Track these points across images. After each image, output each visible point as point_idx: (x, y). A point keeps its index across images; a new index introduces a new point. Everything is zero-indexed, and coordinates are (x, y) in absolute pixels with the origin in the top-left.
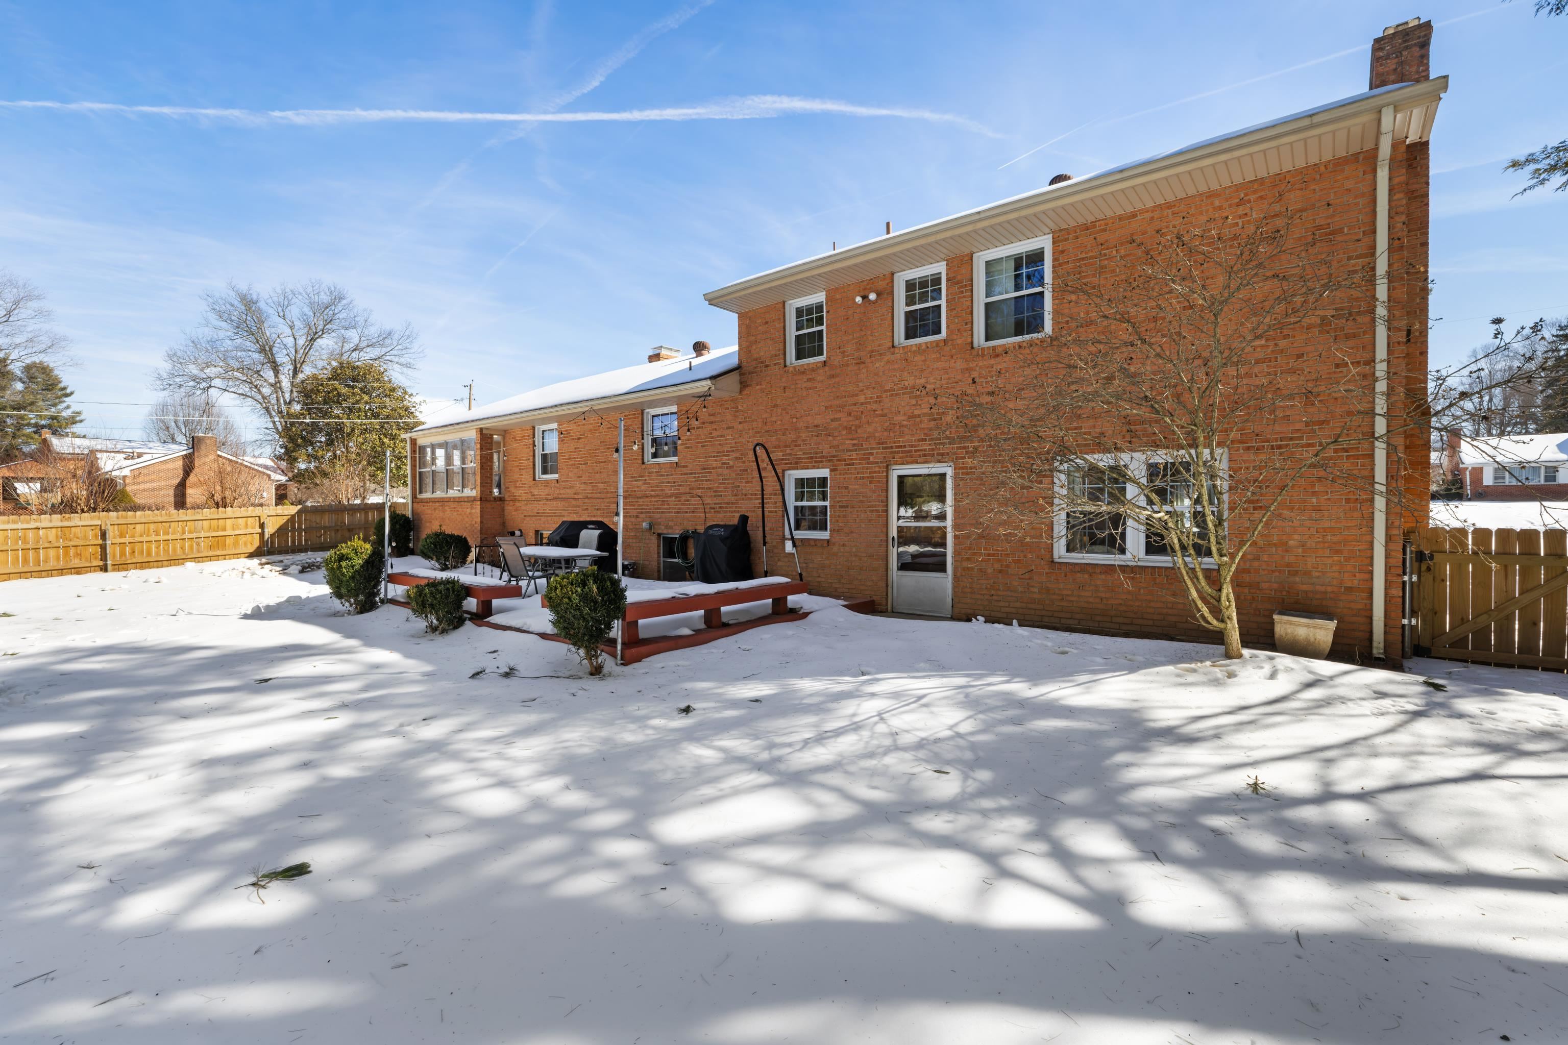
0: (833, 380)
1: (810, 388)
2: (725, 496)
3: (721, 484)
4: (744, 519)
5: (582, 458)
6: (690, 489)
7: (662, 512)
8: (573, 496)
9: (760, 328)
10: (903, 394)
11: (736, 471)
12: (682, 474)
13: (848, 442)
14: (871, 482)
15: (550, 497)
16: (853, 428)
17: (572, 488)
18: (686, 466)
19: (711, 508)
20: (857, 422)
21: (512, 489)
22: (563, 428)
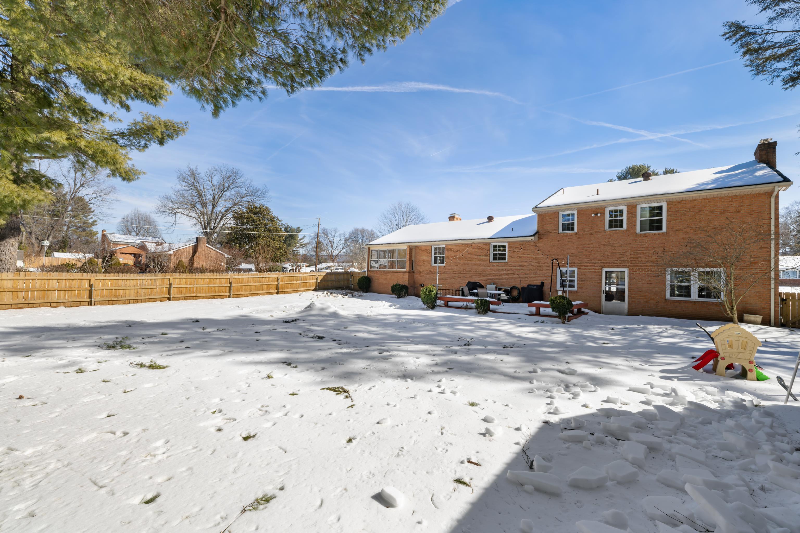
0: (579, 240)
1: (570, 241)
2: (530, 275)
3: (528, 271)
4: (543, 283)
5: (458, 259)
6: (513, 272)
7: (499, 280)
9: (547, 220)
10: (609, 246)
12: (511, 267)
13: (585, 259)
14: (595, 273)
16: (588, 255)
17: (453, 269)
18: (511, 264)
19: (523, 279)
20: (590, 253)
21: (419, 269)
22: (448, 247)
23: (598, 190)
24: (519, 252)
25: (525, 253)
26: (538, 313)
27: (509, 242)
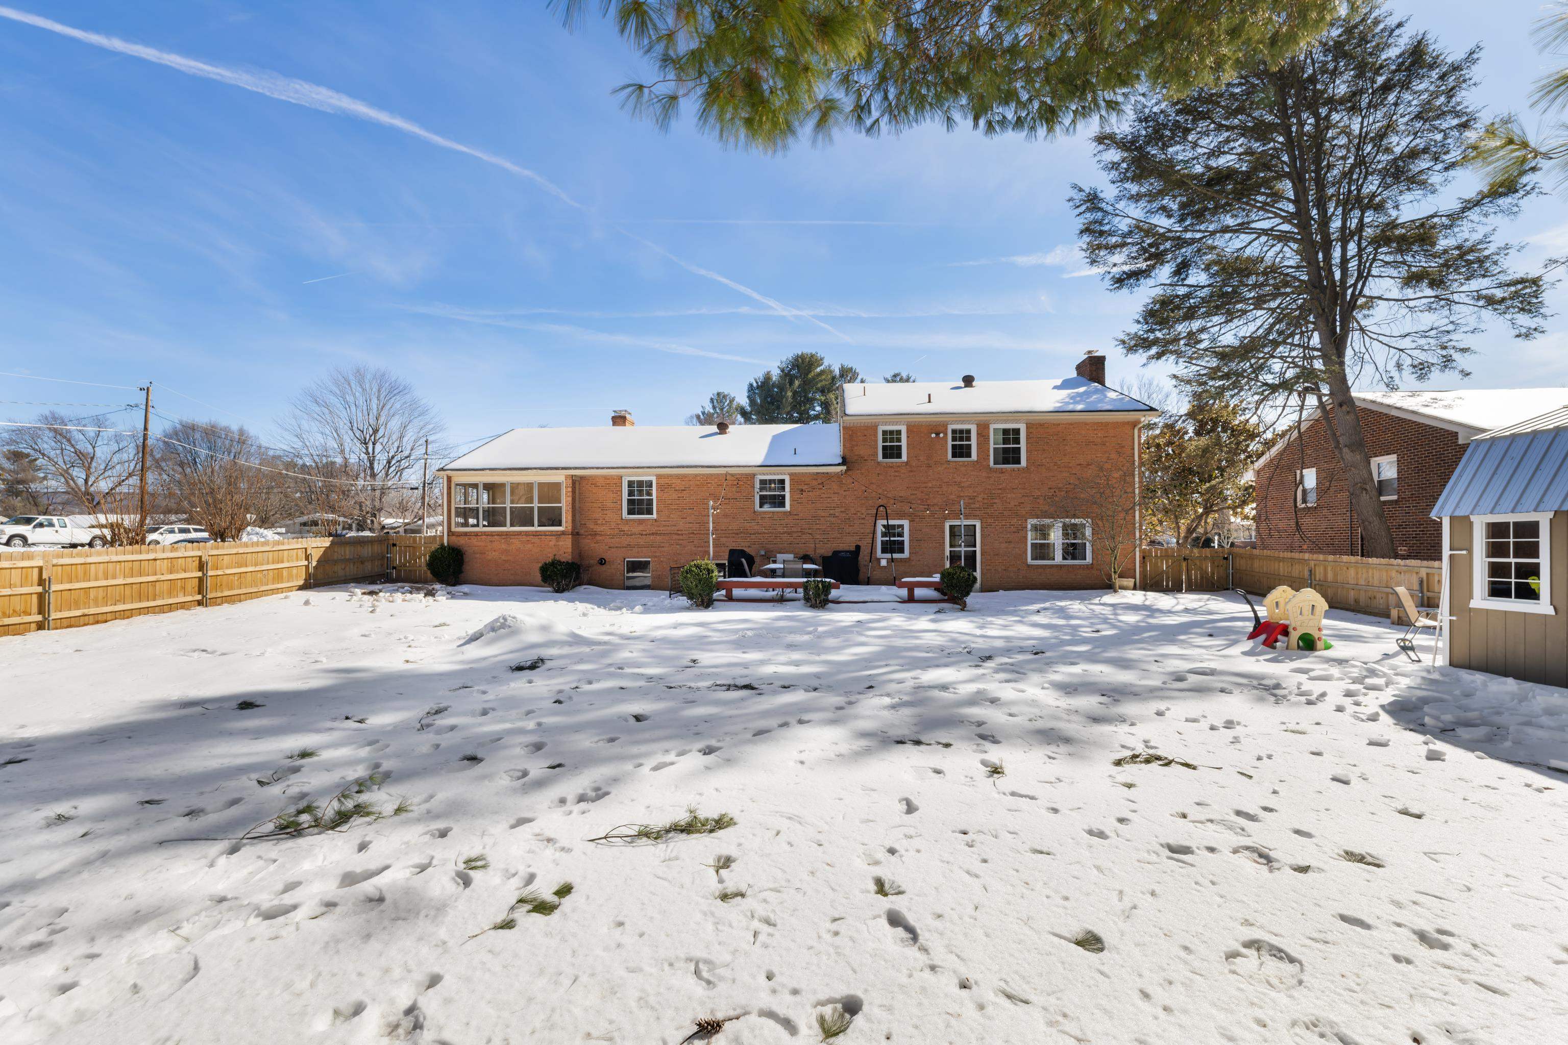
0: (912, 473)
1: (898, 476)
2: (833, 534)
3: (828, 526)
4: (858, 548)
5: (686, 504)
6: (801, 529)
7: (775, 544)
8: (676, 532)
9: (858, 439)
10: (955, 485)
11: (841, 519)
12: (796, 519)
13: (920, 507)
14: (936, 528)
15: (644, 533)
16: (925, 500)
17: (676, 526)
18: (798, 515)
19: (820, 541)
21: (591, 526)
22: (662, 481)
23: (929, 395)
24: (810, 494)
25: (823, 496)
26: (911, 599)
27: (791, 475)
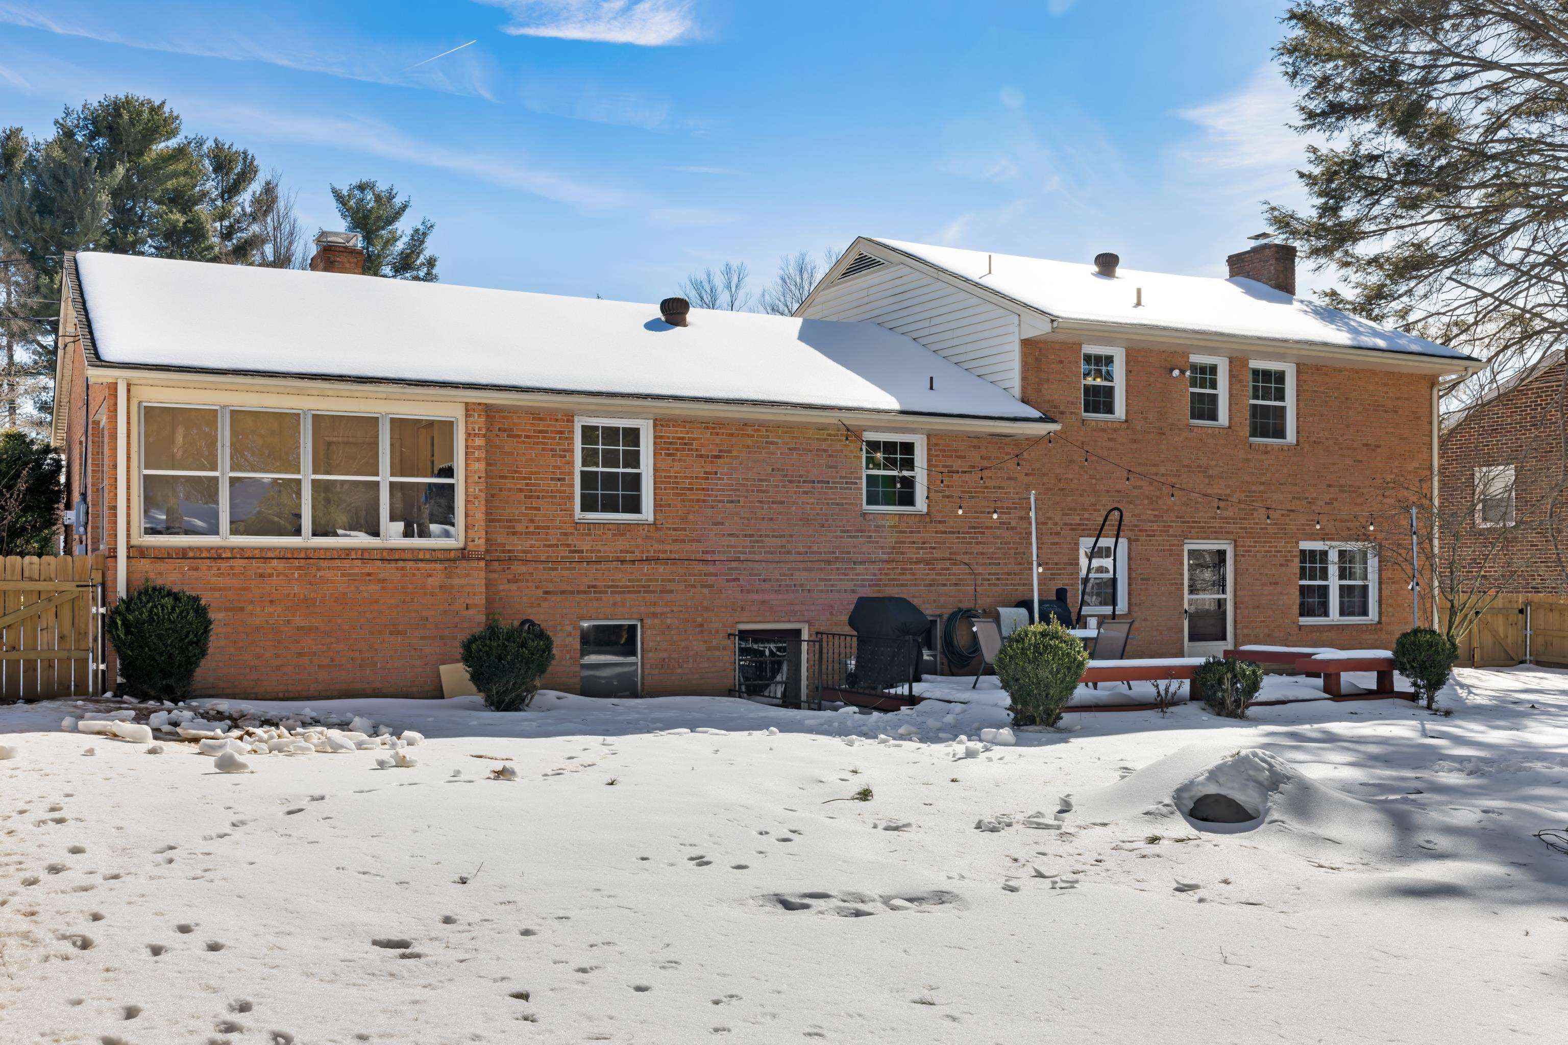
0: (1135, 446)
1: (1112, 449)
2: (1006, 564)
3: (998, 548)
4: (1062, 594)
5: (723, 490)
6: (951, 553)
7: (902, 585)
8: (700, 556)
9: (1053, 366)
10: (1199, 472)
11: (1021, 533)
12: (937, 532)
13: (1149, 512)
14: (1170, 555)
15: (629, 557)
16: (1154, 499)
17: (699, 541)
18: (944, 522)
19: (983, 579)
20: (1158, 493)
21: (499, 536)
22: (671, 433)
24: (967, 477)
27: (925, 433)
